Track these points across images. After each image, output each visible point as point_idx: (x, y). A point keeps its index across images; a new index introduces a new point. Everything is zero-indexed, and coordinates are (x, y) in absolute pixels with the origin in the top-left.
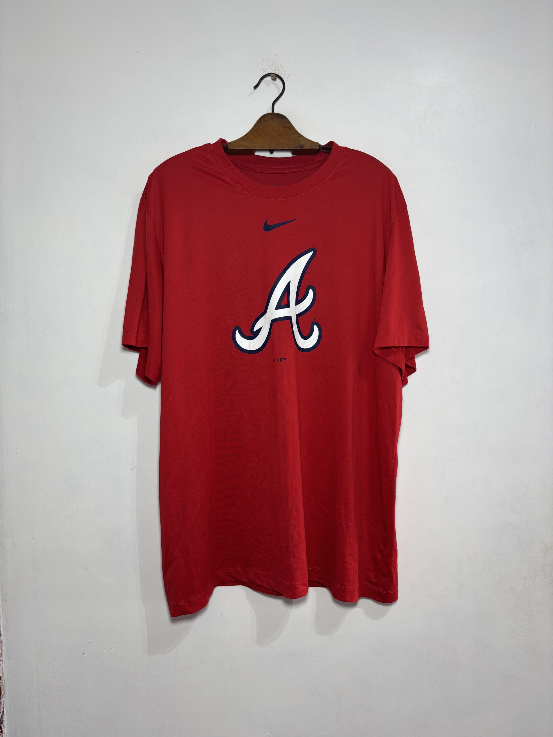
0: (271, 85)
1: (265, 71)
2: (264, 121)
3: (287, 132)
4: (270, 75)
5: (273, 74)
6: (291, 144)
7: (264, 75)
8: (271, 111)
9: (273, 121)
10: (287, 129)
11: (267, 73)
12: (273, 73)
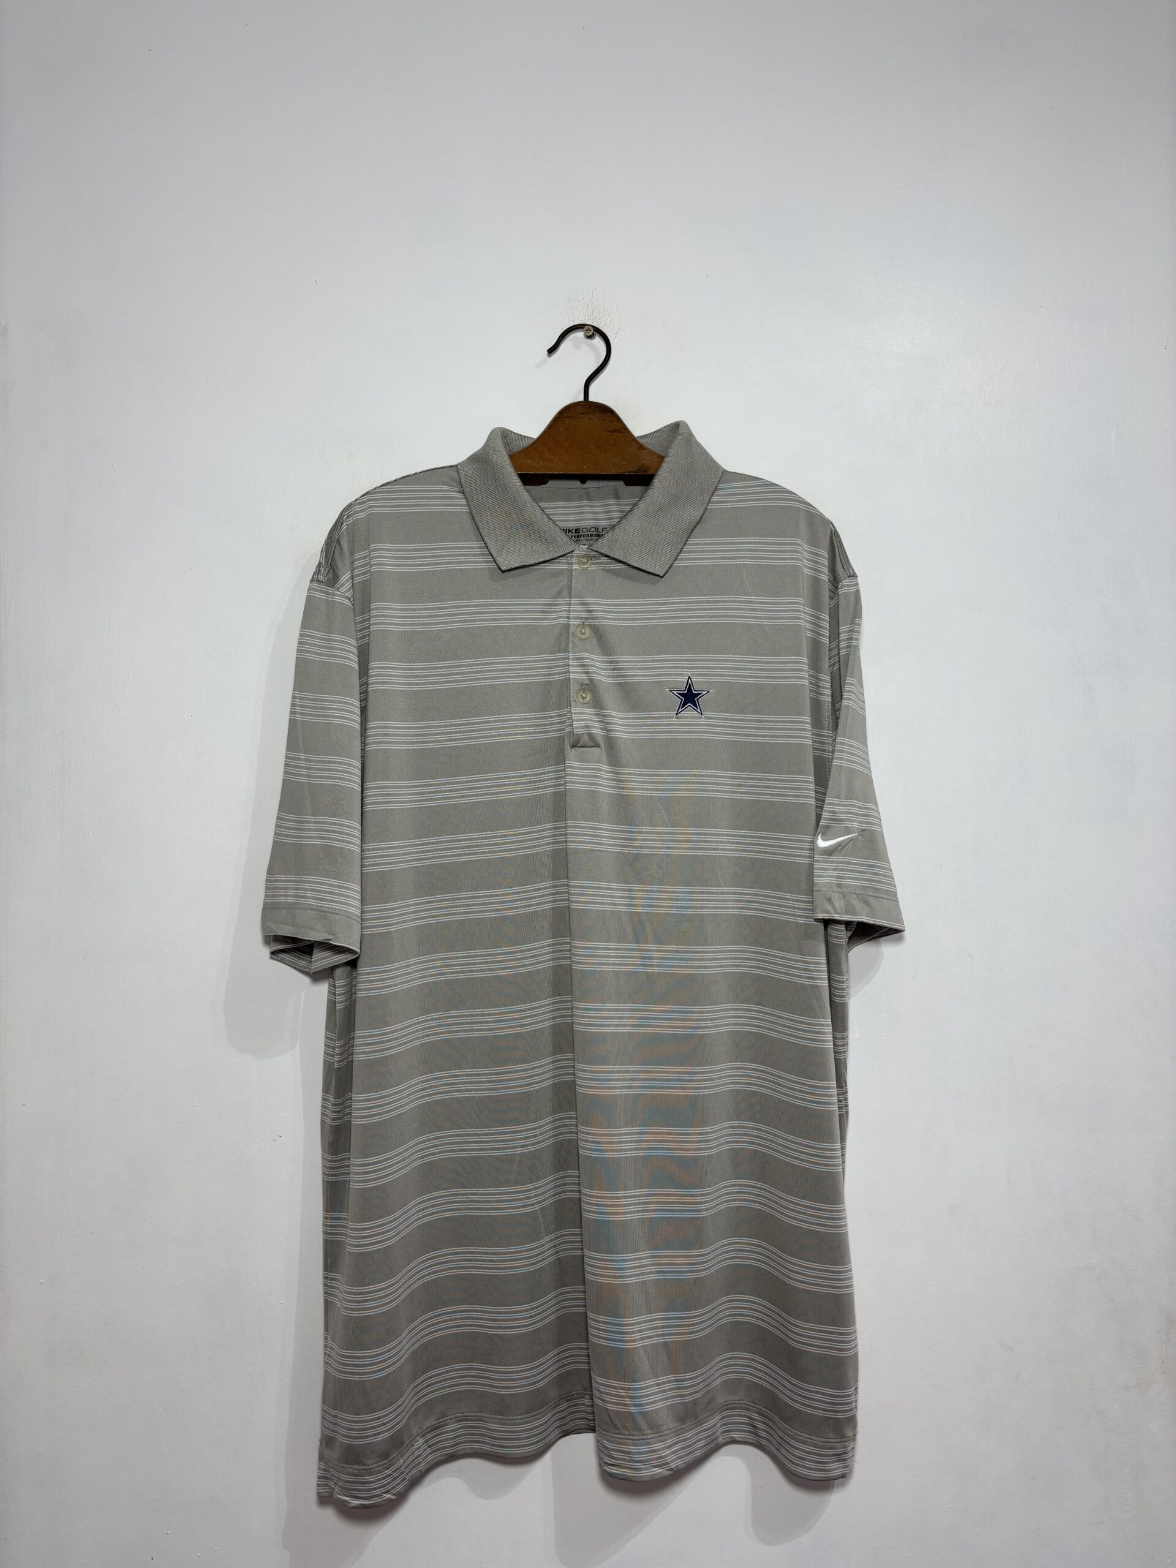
0: (584, 346)
1: (572, 320)
2: (568, 417)
3: (615, 440)
4: (583, 328)
5: (588, 327)
6: (624, 464)
7: (570, 326)
8: (581, 398)
9: (586, 418)
10: (615, 433)
11: (577, 323)
12: (587, 323)
